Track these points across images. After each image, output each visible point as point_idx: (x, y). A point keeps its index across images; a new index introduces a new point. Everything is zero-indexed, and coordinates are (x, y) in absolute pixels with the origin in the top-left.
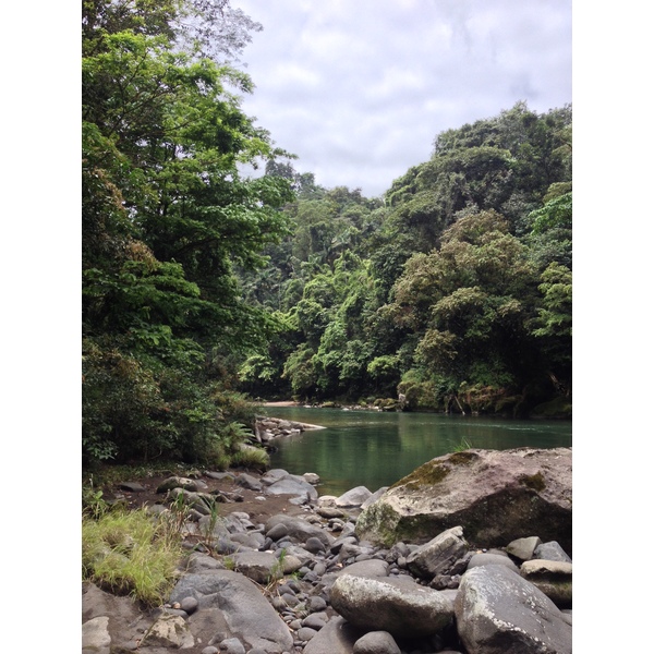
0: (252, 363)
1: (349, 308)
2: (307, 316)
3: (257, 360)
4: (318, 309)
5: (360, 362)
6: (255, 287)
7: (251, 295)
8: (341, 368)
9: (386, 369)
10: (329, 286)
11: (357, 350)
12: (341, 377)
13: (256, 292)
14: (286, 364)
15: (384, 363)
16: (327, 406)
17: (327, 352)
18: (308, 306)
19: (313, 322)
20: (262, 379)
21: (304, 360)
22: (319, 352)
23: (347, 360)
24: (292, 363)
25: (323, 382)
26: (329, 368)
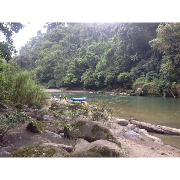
0: (69, 77)
1: (108, 54)
2: (90, 58)
3: (70, 76)
4: (94, 55)
5: (113, 75)
6: (67, 51)
7: (66, 54)
8: (105, 78)
9: (126, 78)
10: (97, 47)
11: (112, 70)
12: (105, 81)
13: (68, 52)
14: (82, 77)
15: (125, 75)
16: (100, 93)
17: (99, 71)
18: (90, 54)
19: (92, 60)
20: (72, 83)
21: (89, 75)
22: (96, 72)
23: (108, 74)
24: (85, 76)
25: (97, 83)
26: (100, 78)
